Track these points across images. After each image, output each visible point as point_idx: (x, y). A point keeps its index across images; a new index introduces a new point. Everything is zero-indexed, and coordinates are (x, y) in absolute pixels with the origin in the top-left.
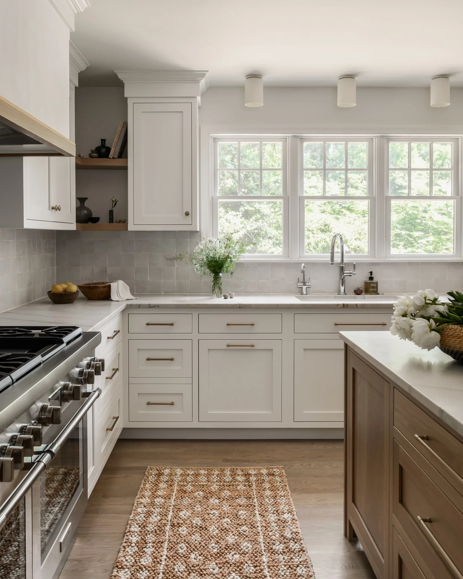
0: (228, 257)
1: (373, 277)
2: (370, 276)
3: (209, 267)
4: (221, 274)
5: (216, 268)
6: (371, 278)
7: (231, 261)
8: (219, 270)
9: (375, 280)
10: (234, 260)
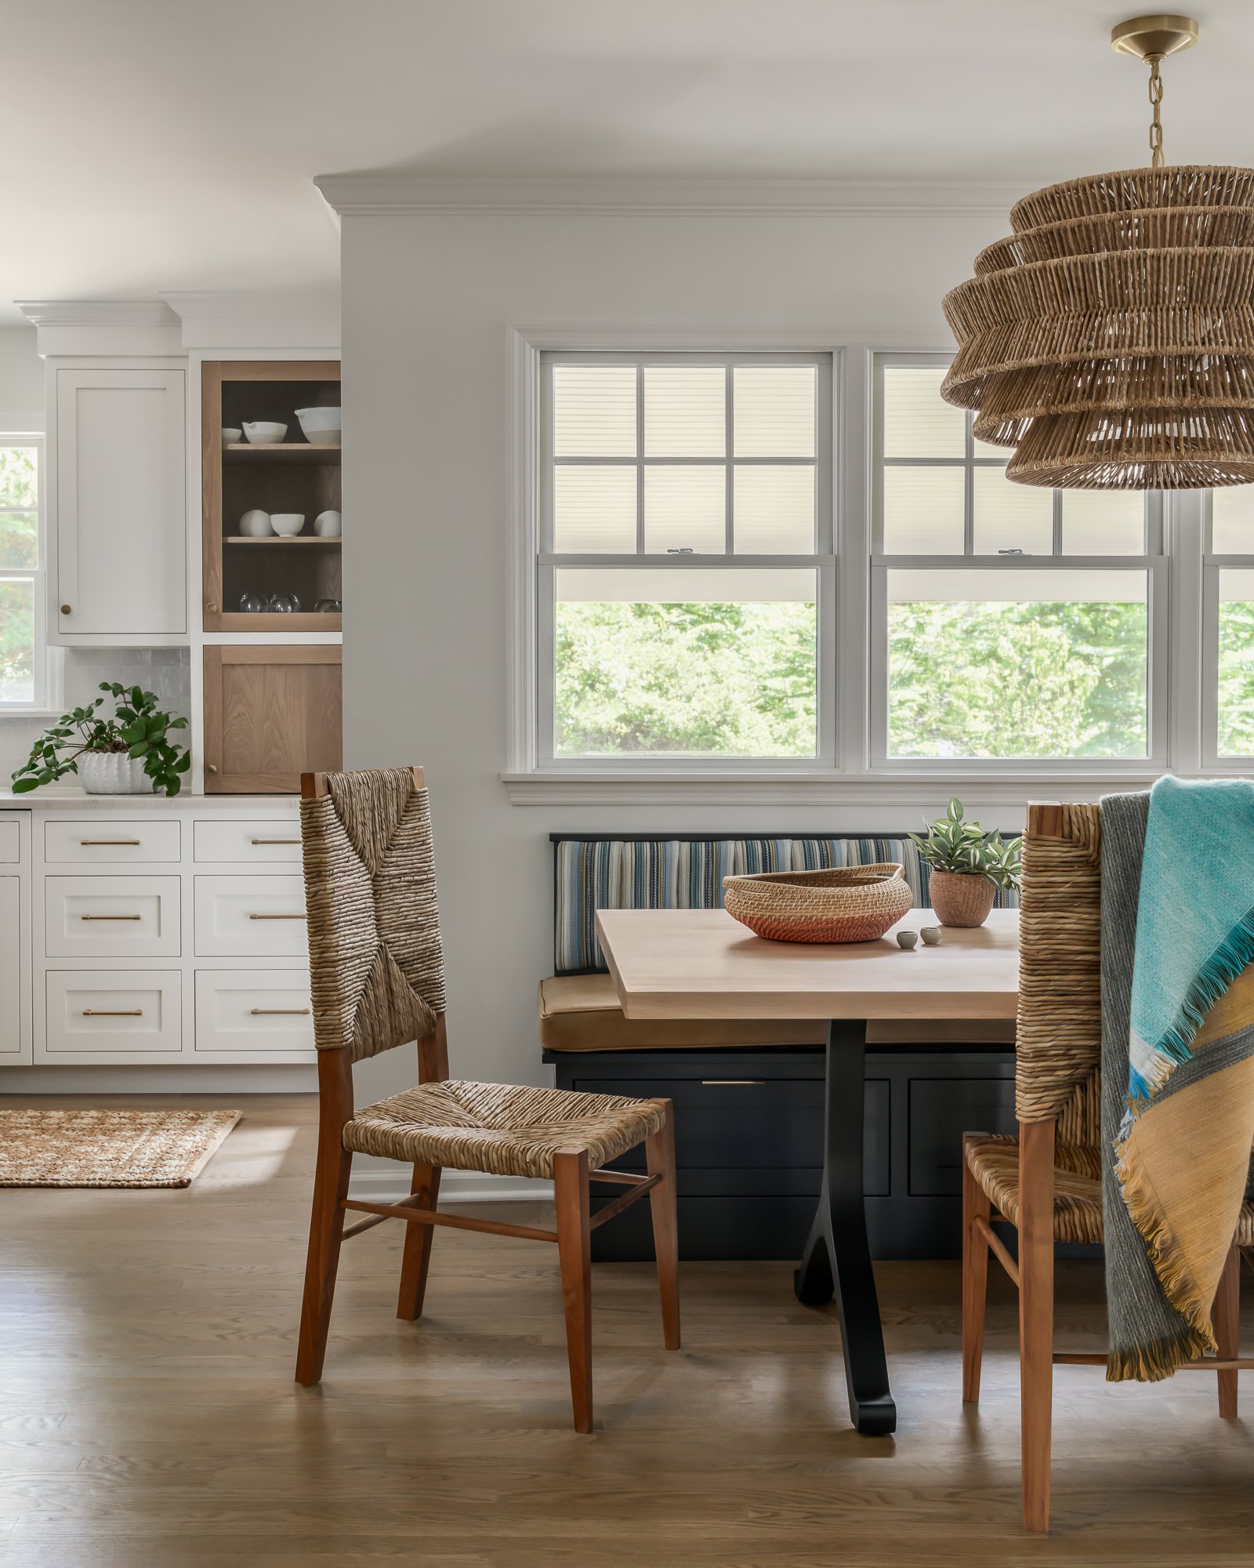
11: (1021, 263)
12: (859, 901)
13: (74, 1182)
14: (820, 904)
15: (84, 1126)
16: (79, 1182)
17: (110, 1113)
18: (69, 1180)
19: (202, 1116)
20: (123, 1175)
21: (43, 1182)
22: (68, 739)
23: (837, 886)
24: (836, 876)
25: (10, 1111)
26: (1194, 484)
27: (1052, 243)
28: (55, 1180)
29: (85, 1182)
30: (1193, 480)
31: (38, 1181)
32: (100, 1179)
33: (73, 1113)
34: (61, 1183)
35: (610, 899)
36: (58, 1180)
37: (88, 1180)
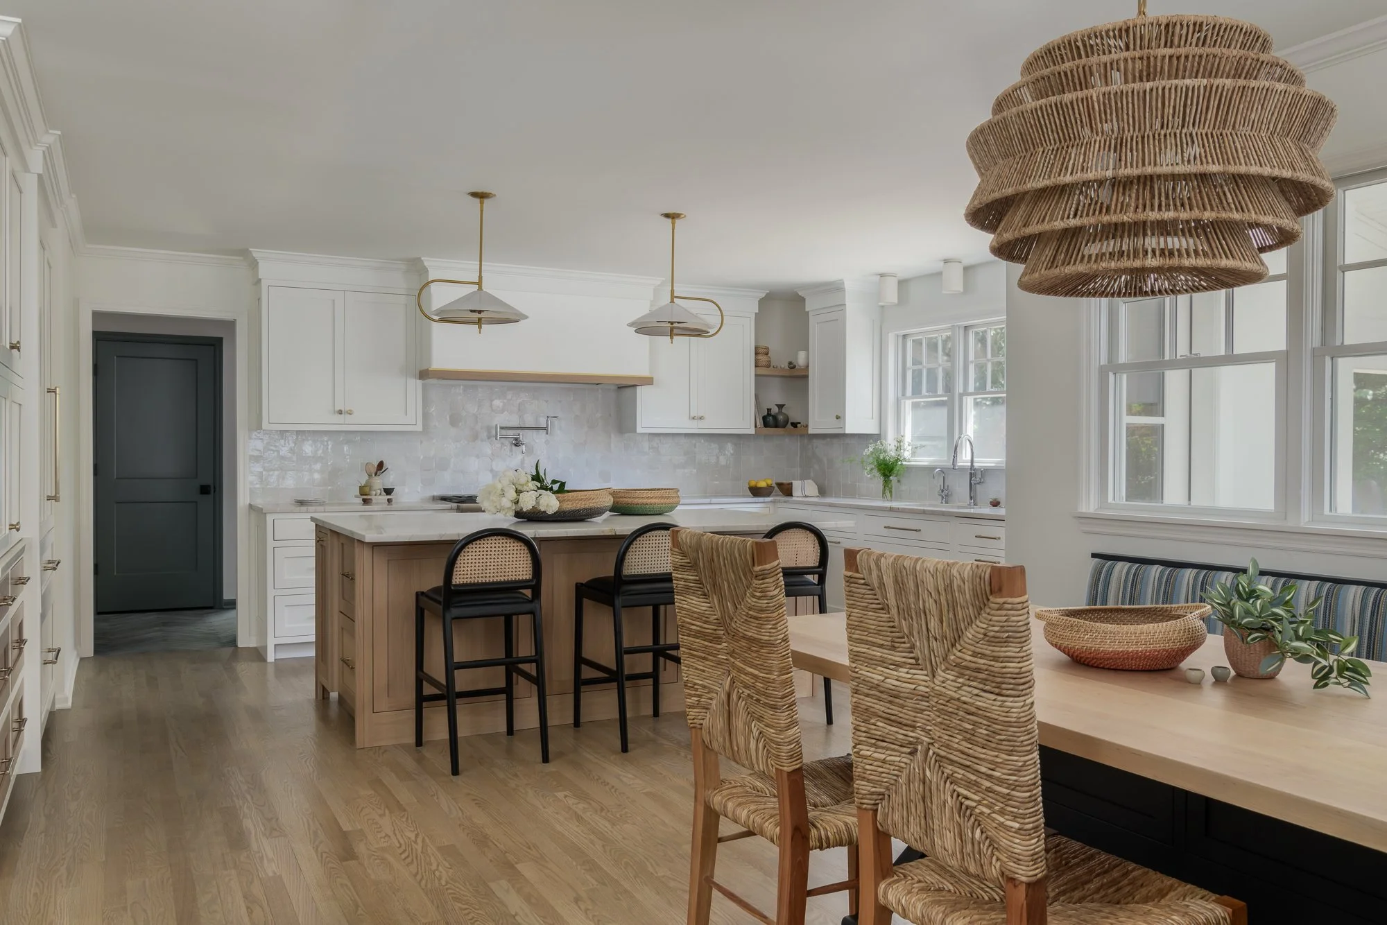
0: (897, 460)
3: (879, 470)
4: (891, 478)
5: (886, 471)
7: (901, 464)
8: (889, 473)
11: (1030, 104)
12: (1133, 638)
14: (1099, 637)
23: (1161, 621)
24: (1159, 611)
26: (1179, 291)
27: (1043, 87)
30: (1178, 288)
35: (1108, 600)
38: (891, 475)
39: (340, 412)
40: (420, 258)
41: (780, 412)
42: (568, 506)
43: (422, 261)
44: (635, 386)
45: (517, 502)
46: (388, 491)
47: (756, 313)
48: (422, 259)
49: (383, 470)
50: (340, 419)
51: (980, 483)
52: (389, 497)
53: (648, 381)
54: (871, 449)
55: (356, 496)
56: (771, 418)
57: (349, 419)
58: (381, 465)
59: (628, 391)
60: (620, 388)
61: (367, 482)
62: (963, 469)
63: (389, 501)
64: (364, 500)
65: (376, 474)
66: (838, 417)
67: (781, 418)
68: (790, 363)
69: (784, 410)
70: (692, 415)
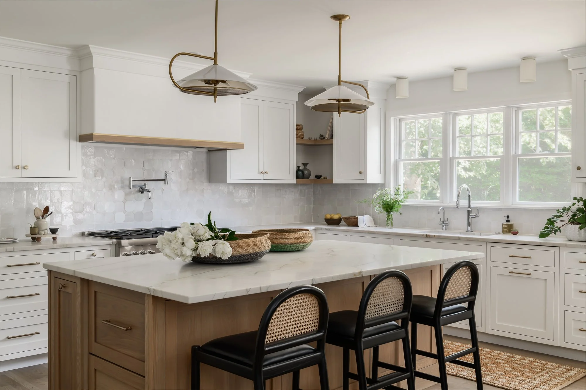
0: (396, 201)
1: (509, 220)
2: (507, 219)
3: (384, 208)
4: (392, 213)
5: (388, 209)
6: (508, 221)
7: (399, 204)
8: (391, 210)
9: (511, 223)
10: (401, 203)
13: (500, 386)
15: (523, 364)
16: (502, 386)
17: (537, 360)
18: (499, 385)
19: (573, 369)
20: (520, 387)
21: (490, 383)
22: (561, 219)
25: (502, 352)
28: (494, 383)
29: (504, 387)
31: (488, 382)
32: (510, 387)
33: (523, 357)
34: (496, 385)
36: (495, 383)
37: (506, 386)
38: (391, 211)
39: (17, 167)
40: (88, 45)
41: (305, 168)
42: (240, 252)
43: (89, 48)
44: (226, 149)
45: (196, 249)
46: (54, 231)
47: (297, 102)
48: (90, 46)
49: (49, 213)
50: (17, 173)
51: (476, 217)
52: (54, 236)
53: (240, 146)
54: (378, 194)
55: (27, 236)
56: (300, 172)
57: (25, 173)
58: (47, 209)
59: (220, 154)
60: (210, 151)
61: (35, 223)
62: (463, 208)
63: (54, 238)
64: (34, 239)
65: (43, 217)
66: (361, 173)
67: (306, 172)
68: (321, 136)
69: (308, 167)
70: (261, 171)
